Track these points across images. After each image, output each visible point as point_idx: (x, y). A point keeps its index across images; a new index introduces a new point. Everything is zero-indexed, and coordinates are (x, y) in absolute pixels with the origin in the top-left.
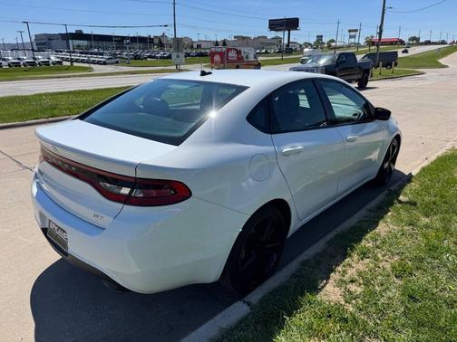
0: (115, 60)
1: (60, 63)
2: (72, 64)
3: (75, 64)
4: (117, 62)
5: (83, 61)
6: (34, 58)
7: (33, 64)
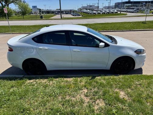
0: (138, 11)
1: (117, 12)
2: (121, 13)
3: (122, 13)
4: (138, 12)
5: (124, 11)
6: (110, 11)
7: (109, 13)
